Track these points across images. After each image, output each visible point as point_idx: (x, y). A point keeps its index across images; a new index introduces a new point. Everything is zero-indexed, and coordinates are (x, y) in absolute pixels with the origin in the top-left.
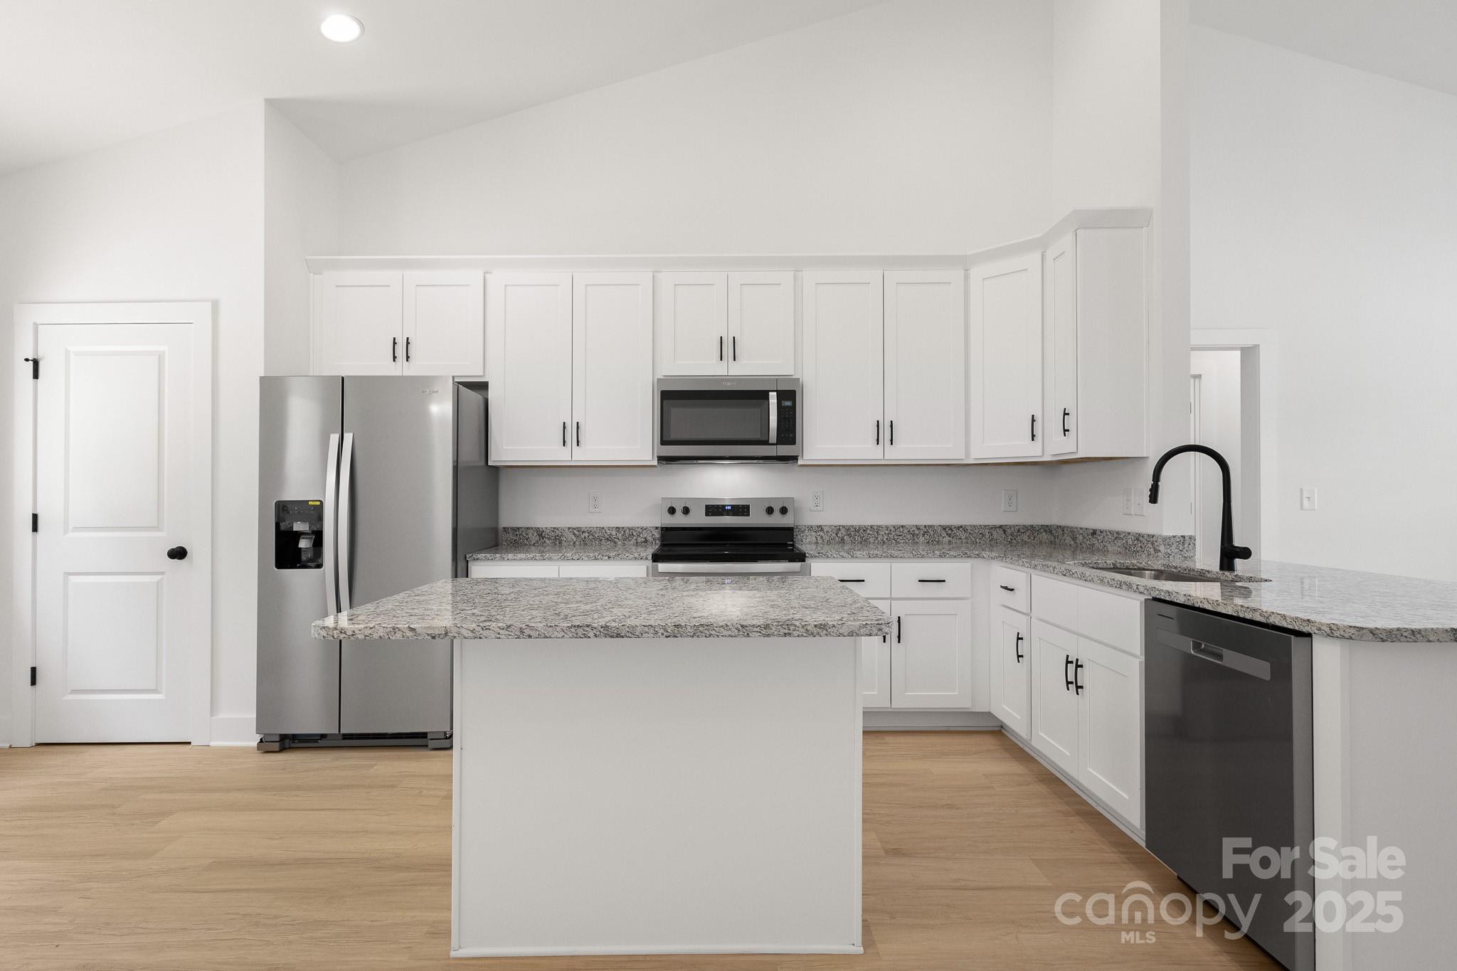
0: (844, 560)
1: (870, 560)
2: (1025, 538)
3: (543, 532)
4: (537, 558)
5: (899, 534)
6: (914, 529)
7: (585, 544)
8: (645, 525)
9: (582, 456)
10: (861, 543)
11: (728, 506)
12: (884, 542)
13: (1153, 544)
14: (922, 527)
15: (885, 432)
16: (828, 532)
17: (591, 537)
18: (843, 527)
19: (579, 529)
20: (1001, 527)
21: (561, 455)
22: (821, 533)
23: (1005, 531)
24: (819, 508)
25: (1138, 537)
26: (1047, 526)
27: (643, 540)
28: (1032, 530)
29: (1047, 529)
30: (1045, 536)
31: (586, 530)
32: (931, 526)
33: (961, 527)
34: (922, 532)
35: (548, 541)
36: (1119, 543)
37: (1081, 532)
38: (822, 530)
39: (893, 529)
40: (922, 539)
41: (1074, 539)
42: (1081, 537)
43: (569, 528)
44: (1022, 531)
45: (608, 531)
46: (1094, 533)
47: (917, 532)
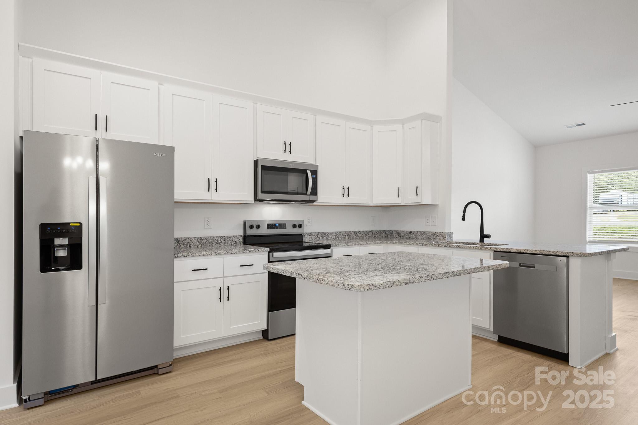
0: (345, 247)
1: (353, 246)
2: (378, 235)
3: (180, 240)
4: (213, 254)
5: (339, 235)
6: (344, 233)
7: (204, 246)
8: (235, 235)
9: (216, 197)
10: (326, 240)
11: (276, 224)
12: (334, 239)
13: (442, 235)
14: (347, 232)
15: (346, 191)
16: (314, 235)
17: (207, 242)
18: (320, 233)
19: (200, 238)
20: (371, 231)
21: (206, 197)
22: (312, 236)
23: (372, 233)
24: (310, 225)
25: (435, 233)
26: (384, 230)
27: (234, 242)
28: (380, 232)
29: (384, 232)
30: (384, 235)
31: (204, 238)
32: (350, 232)
33: (359, 232)
34: (347, 234)
35: (182, 246)
36: (425, 236)
37: (403, 232)
38: (312, 235)
39: (337, 233)
40: (347, 237)
41: (399, 235)
42: (403, 234)
43: (195, 238)
44: (377, 233)
45: (217, 239)
46: (411, 232)
47: (345, 234)
